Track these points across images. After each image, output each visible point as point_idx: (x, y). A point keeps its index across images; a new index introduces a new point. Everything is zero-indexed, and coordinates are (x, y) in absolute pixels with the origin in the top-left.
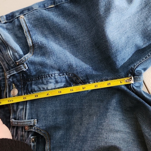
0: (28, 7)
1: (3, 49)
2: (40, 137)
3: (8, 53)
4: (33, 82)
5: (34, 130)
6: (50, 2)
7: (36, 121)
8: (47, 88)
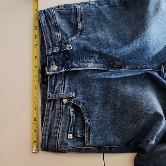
0: (85, 2)
1: (54, 30)
2: (78, 111)
3: (57, 34)
4: (73, 61)
5: (73, 102)
6: (105, 2)
7: (75, 94)
8: (87, 66)
